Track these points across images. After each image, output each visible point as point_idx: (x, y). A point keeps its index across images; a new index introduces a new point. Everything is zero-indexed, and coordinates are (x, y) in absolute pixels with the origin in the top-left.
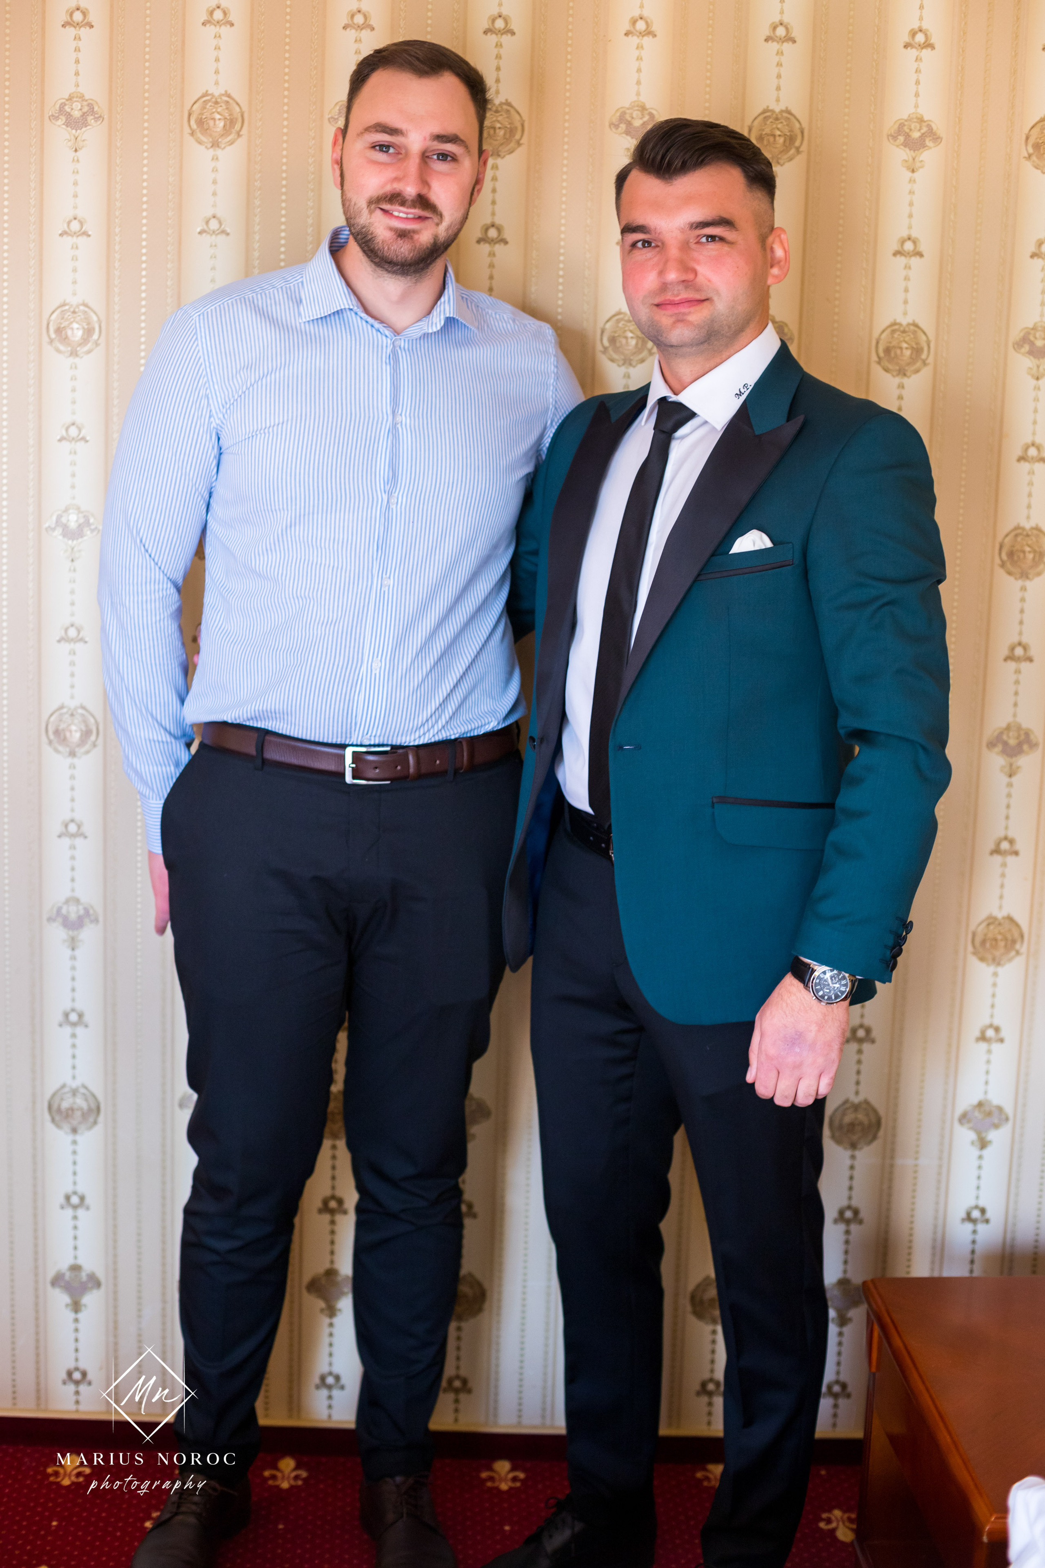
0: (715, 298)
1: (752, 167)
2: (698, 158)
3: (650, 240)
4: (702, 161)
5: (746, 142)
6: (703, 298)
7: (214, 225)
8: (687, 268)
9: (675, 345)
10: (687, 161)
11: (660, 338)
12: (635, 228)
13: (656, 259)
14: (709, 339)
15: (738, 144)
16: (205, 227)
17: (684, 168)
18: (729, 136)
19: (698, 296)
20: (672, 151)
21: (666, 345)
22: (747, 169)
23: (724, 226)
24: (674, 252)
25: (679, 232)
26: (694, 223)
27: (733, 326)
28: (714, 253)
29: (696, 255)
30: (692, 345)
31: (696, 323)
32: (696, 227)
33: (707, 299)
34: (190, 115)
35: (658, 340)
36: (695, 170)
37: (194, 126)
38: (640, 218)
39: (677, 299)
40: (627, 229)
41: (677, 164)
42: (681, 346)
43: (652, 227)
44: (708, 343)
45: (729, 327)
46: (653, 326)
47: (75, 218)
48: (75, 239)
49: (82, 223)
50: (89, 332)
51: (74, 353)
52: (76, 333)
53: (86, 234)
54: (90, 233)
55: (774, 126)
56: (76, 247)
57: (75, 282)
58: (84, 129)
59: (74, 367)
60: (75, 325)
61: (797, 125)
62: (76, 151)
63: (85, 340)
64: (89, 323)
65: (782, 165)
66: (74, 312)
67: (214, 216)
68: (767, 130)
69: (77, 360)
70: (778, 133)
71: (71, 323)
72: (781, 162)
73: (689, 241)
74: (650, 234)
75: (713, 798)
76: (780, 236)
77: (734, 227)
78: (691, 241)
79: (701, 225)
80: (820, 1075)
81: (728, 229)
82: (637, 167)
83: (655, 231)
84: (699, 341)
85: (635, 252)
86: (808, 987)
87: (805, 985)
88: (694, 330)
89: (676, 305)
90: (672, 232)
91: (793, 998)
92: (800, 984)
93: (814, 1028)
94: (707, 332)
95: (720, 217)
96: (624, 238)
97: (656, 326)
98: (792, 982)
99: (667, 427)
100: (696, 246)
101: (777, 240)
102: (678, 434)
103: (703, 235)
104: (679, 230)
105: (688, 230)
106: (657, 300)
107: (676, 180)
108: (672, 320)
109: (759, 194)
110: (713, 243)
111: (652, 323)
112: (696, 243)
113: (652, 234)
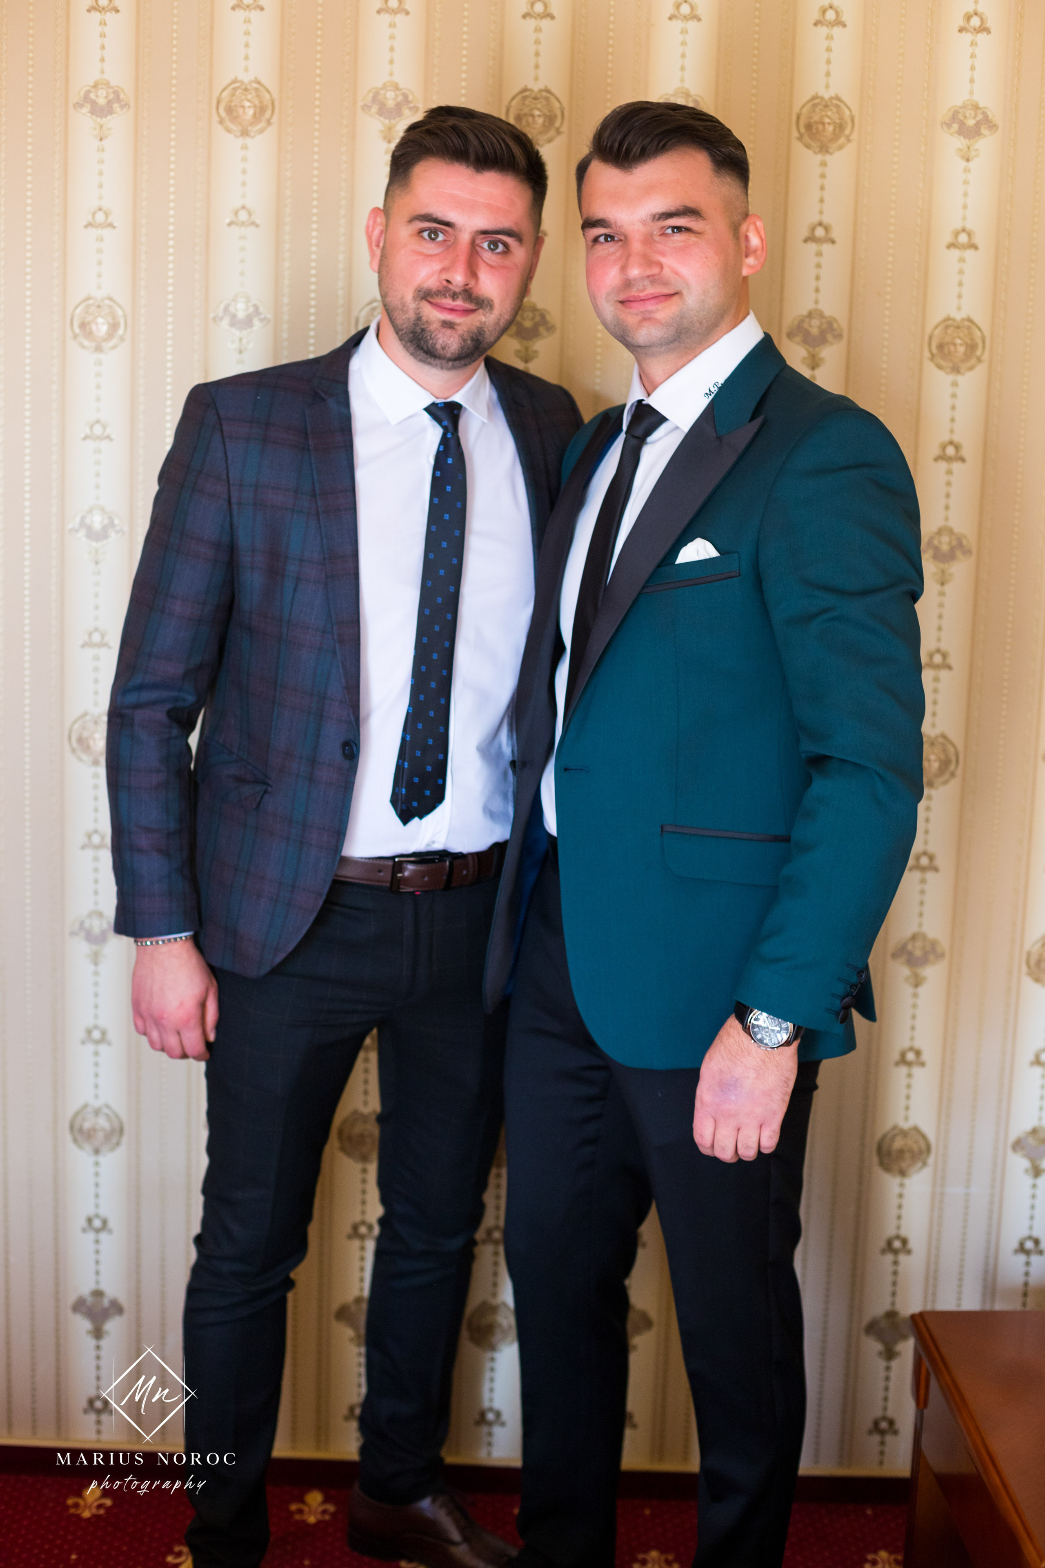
0: (686, 292)
1: (720, 151)
2: (659, 143)
3: (612, 234)
4: (664, 146)
5: (714, 124)
6: (673, 292)
7: (243, 216)
8: (652, 262)
10: (647, 147)
11: (626, 337)
12: (596, 222)
14: (678, 337)
15: (702, 126)
16: (234, 219)
17: (646, 154)
18: (693, 118)
19: (665, 291)
20: (631, 136)
21: (635, 345)
22: (714, 153)
23: (692, 216)
24: (638, 246)
25: (641, 224)
26: (659, 213)
27: (706, 322)
28: (681, 246)
29: (661, 247)
30: (659, 345)
31: (664, 320)
32: (662, 218)
33: (677, 294)
34: (219, 102)
35: (627, 340)
36: (658, 157)
37: (223, 114)
38: (602, 209)
39: (642, 295)
40: (588, 224)
41: (636, 151)
42: (651, 346)
43: (615, 221)
44: (679, 342)
45: (703, 324)
46: (617, 325)
47: (100, 209)
48: (100, 231)
49: (107, 215)
50: (114, 327)
51: (98, 349)
52: (101, 327)
53: (111, 226)
54: (115, 224)
55: (824, 113)
56: (100, 239)
57: (99, 275)
58: (109, 117)
59: (99, 363)
60: (100, 320)
61: (847, 112)
62: (101, 140)
63: (110, 335)
64: (114, 318)
65: (831, 154)
66: (99, 306)
67: (243, 207)
68: (816, 118)
69: (102, 356)
70: (827, 120)
71: (96, 318)
72: (831, 150)
73: (653, 233)
74: (611, 228)
75: (662, 827)
76: (755, 223)
77: (701, 216)
78: (655, 233)
79: (664, 216)
80: (761, 1126)
81: (694, 219)
82: (596, 157)
83: (619, 224)
84: (668, 340)
85: (598, 247)
86: (747, 1029)
87: (744, 1027)
88: (662, 329)
89: (642, 302)
90: (633, 224)
91: (732, 1040)
92: (739, 1026)
93: (752, 1075)
94: (677, 330)
95: (685, 207)
96: (586, 234)
97: (621, 325)
98: (733, 1023)
99: (639, 431)
100: (662, 238)
101: (752, 227)
102: (649, 439)
103: (667, 227)
104: (641, 222)
105: (650, 222)
106: (622, 297)
107: (635, 168)
108: (639, 318)
109: (729, 179)
110: (678, 234)
111: (618, 322)
112: (660, 235)
113: (614, 228)
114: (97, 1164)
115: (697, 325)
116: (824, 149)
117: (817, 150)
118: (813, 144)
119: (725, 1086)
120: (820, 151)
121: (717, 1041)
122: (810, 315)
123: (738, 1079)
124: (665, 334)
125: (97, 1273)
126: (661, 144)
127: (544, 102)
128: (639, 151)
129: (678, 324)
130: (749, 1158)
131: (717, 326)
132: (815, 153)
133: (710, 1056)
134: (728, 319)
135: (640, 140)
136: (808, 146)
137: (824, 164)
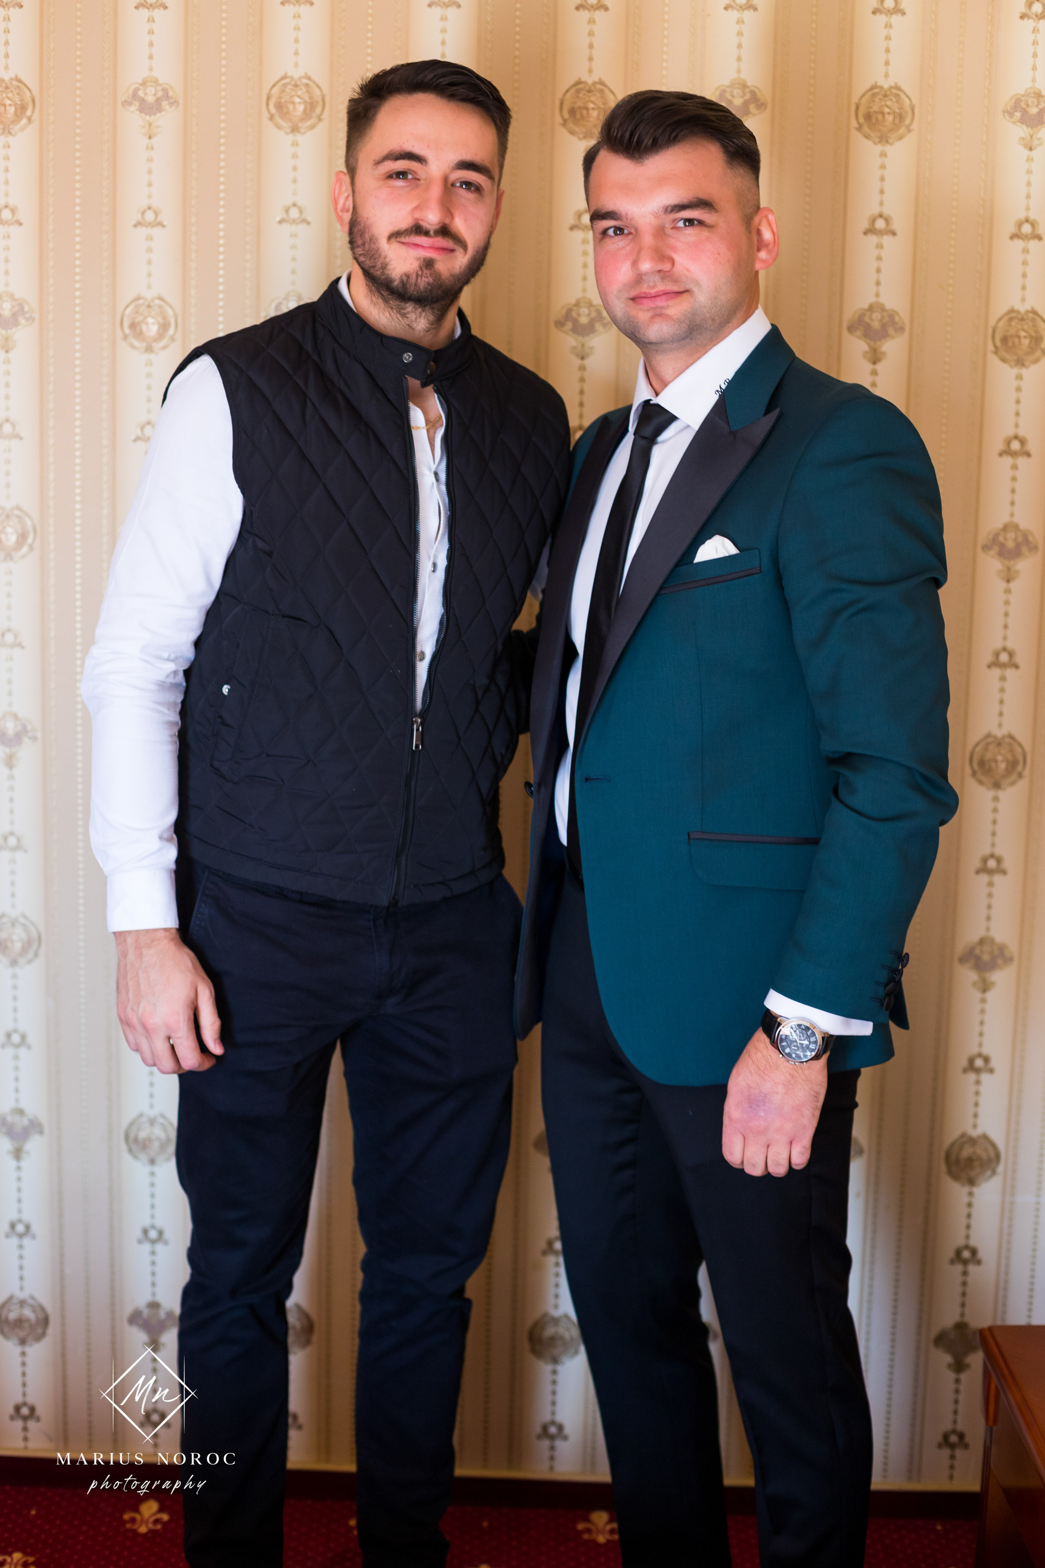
0: (695, 289)
1: (732, 142)
2: (671, 133)
3: (621, 227)
4: (676, 137)
5: (725, 114)
6: (681, 290)
7: (294, 213)
8: (662, 256)
9: (654, 341)
10: (658, 138)
11: (637, 334)
12: (605, 214)
13: (628, 248)
14: (691, 333)
15: (714, 116)
16: (285, 216)
17: (657, 146)
18: (705, 108)
19: (676, 288)
20: (642, 126)
21: (644, 342)
22: (726, 144)
23: (702, 209)
24: (648, 239)
25: (652, 216)
26: (669, 206)
27: (717, 318)
28: (692, 239)
29: (672, 241)
30: (672, 341)
31: (676, 317)
32: (672, 211)
33: (687, 291)
34: (268, 98)
35: (636, 337)
36: (668, 148)
37: (273, 110)
38: (610, 202)
39: (653, 291)
40: (597, 216)
41: (647, 142)
42: (661, 343)
43: (623, 213)
44: (691, 338)
45: (713, 320)
46: (629, 322)
47: (150, 208)
48: (149, 231)
49: (156, 214)
50: (164, 327)
51: (149, 349)
52: (152, 328)
53: (161, 225)
54: (165, 223)
55: (883, 103)
56: (150, 238)
57: (149, 275)
58: (158, 115)
59: (150, 363)
60: (150, 320)
61: (907, 102)
62: (150, 138)
63: (160, 336)
64: (164, 318)
65: (891, 144)
66: (149, 306)
67: (294, 205)
68: (875, 108)
69: (152, 356)
70: (887, 110)
71: (146, 318)
72: (891, 141)
73: (664, 226)
74: (622, 220)
75: (689, 834)
76: (766, 217)
77: (714, 208)
78: (667, 226)
79: (677, 209)
80: (791, 1143)
81: (708, 211)
82: (605, 147)
83: (630, 216)
84: (680, 337)
85: (607, 241)
86: (774, 1043)
87: (772, 1041)
88: (674, 325)
89: (652, 299)
90: (645, 217)
91: (759, 1055)
92: (767, 1040)
93: (781, 1089)
94: (689, 326)
95: (698, 198)
96: (595, 226)
97: (632, 322)
98: (760, 1038)
99: (648, 431)
100: (674, 231)
101: (764, 221)
102: (660, 438)
103: (680, 219)
104: (653, 215)
105: (662, 214)
106: (633, 293)
107: (647, 159)
108: (649, 315)
109: (741, 171)
110: (691, 227)
111: (628, 318)
112: (672, 228)
113: (625, 220)
114: (152, 1174)
115: (710, 322)
116: (884, 139)
117: (877, 140)
118: (872, 134)
119: (755, 1102)
120: (880, 142)
121: (744, 1056)
122: (871, 308)
123: (767, 1094)
124: (677, 330)
125: (154, 1284)
126: (673, 135)
127: (599, 95)
128: (650, 142)
129: (690, 321)
130: (779, 1174)
131: (729, 322)
132: (875, 143)
133: (737, 1071)
134: (740, 315)
135: (651, 131)
136: (867, 137)
137: (883, 155)
